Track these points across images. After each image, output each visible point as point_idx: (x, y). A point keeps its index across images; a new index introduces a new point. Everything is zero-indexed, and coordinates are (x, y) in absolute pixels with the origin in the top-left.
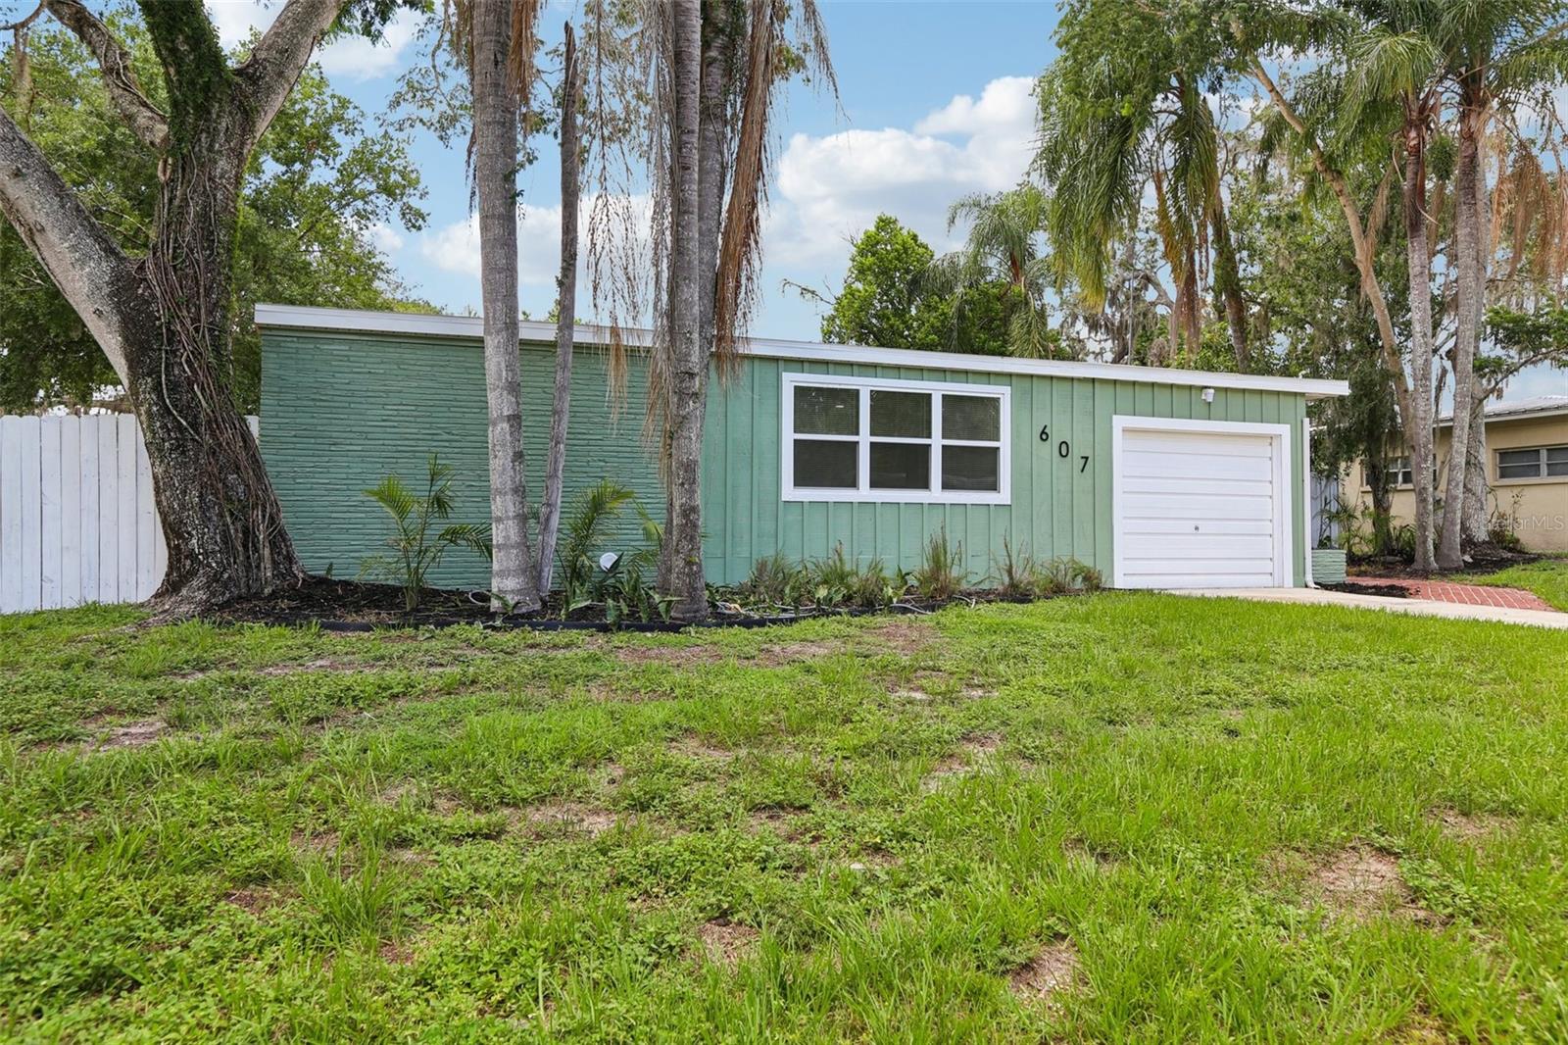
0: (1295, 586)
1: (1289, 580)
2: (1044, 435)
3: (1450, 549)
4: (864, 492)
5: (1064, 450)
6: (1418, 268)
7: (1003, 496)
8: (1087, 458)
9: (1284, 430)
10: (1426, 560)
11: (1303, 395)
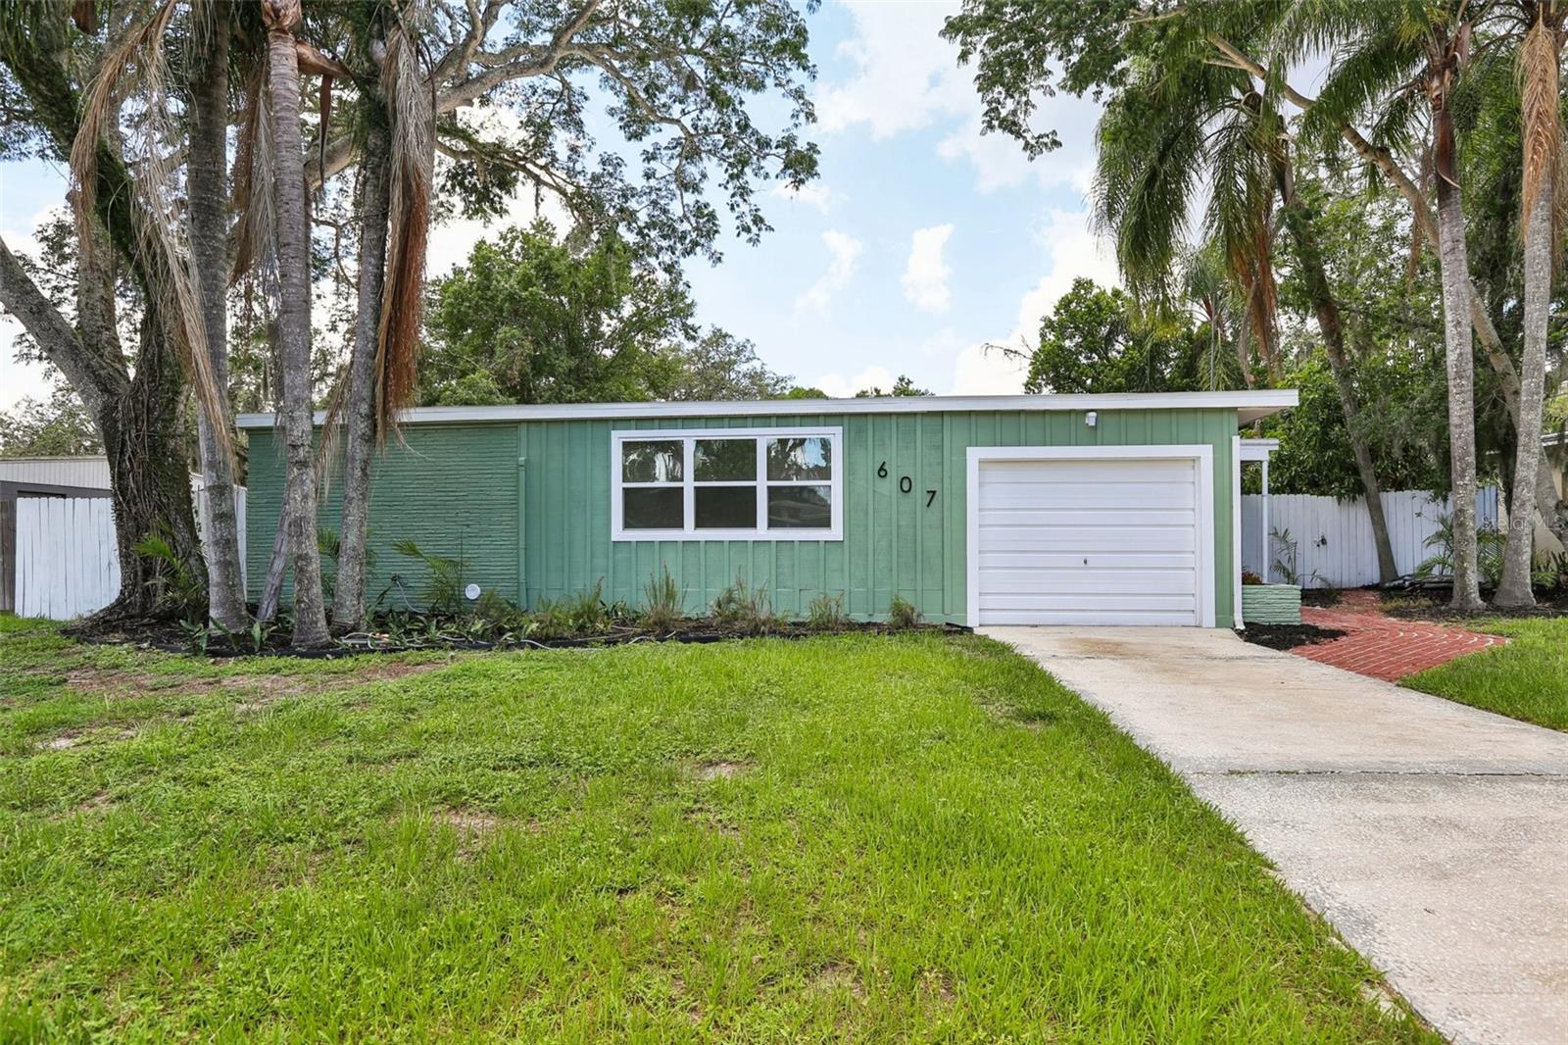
0: (1218, 626)
1: (1209, 618)
2: (882, 472)
3: (1513, 583)
4: (689, 531)
5: (906, 485)
6: (1449, 244)
7: (836, 532)
8: (934, 492)
9: (1205, 452)
10: (1465, 596)
11: (1234, 410)
